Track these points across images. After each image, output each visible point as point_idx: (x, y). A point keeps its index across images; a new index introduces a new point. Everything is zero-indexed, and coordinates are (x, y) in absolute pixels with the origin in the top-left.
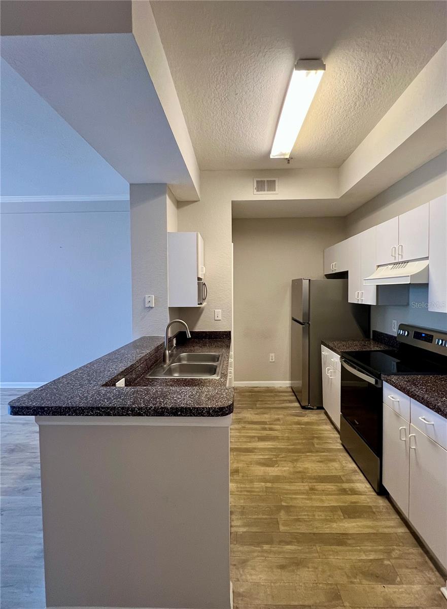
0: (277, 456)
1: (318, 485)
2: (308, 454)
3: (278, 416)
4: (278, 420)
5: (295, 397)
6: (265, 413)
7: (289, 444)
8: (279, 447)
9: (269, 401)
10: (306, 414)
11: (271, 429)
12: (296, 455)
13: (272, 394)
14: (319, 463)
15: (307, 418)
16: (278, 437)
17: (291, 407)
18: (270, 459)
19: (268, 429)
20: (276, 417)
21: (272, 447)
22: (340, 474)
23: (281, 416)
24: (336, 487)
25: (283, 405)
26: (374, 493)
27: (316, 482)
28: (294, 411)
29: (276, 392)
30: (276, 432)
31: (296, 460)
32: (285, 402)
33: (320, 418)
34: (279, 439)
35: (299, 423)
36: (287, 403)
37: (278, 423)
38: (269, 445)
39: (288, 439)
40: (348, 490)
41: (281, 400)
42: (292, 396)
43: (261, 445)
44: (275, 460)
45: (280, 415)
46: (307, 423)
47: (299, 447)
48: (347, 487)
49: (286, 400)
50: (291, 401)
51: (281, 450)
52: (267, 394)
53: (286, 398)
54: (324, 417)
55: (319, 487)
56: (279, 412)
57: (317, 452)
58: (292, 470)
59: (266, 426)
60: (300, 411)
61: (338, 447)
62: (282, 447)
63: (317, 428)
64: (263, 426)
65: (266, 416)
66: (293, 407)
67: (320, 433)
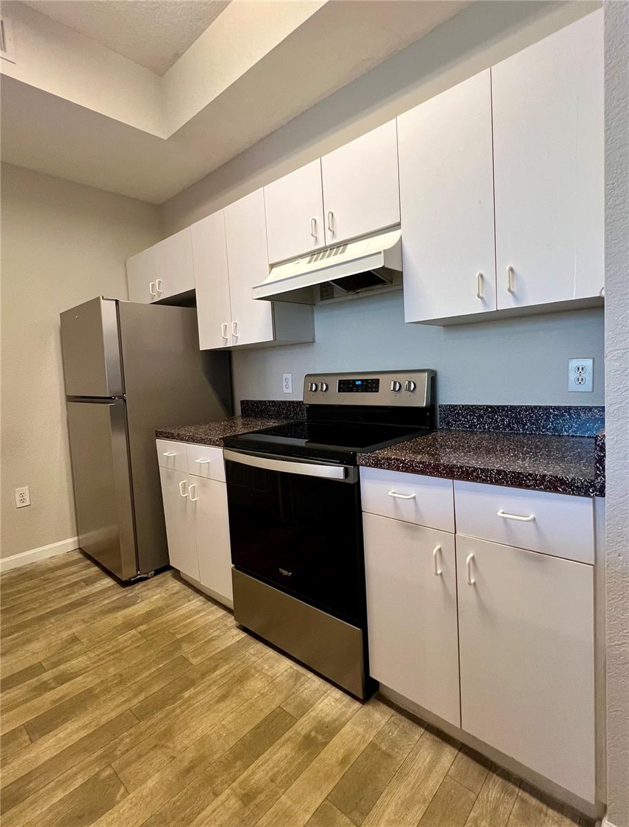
0: (108, 757)
1: (253, 773)
2: (187, 694)
3: (70, 632)
4: (74, 640)
5: (96, 568)
6: (29, 641)
7: (126, 695)
8: (104, 720)
9: (32, 601)
10: (137, 596)
11: (62, 679)
12: (160, 715)
13: (35, 582)
14: (222, 705)
15: (143, 604)
16: (90, 691)
17: (95, 594)
18: (93, 782)
19: (53, 685)
20: (65, 635)
21: (83, 734)
22: (277, 703)
23: (77, 629)
24: (290, 745)
25: (75, 597)
26: (357, 705)
27: (246, 767)
28: (106, 602)
29: (43, 573)
30: (79, 678)
31: (168, 734)
32: (76, 588)
33: (169, 593)
34: (96, 696)
35: (129, 625)
36: (82, 588)
37: (76, 648)
38: (72, 733)
39: (122, 679)
40: (313, 734)
41: (63, 588)
42: (87, 567)
43: (47, 748)
44: (109, 777)
45: (74, 625)
46: (149, 616)
47: (156, 688)
48: (309, 728)
49: (77, 583)
50: (89, 581)
51: (112, 728)
52: (22, 587)
53: (73, 579)
54: (176, 585)
55: (257, 777)
56: (71, 619)
57: (203, 675)
58: (169, 775)
59: (45, 676)
60: (119, 594)
61: (237, 638)
62: (113, 715)
63: (174, 615)
64: (34, 681)
65: (35, 646)
66: (99, 592)
67: (185, 626)
